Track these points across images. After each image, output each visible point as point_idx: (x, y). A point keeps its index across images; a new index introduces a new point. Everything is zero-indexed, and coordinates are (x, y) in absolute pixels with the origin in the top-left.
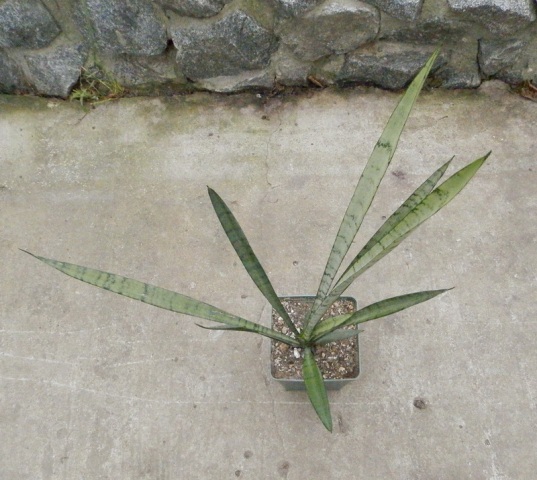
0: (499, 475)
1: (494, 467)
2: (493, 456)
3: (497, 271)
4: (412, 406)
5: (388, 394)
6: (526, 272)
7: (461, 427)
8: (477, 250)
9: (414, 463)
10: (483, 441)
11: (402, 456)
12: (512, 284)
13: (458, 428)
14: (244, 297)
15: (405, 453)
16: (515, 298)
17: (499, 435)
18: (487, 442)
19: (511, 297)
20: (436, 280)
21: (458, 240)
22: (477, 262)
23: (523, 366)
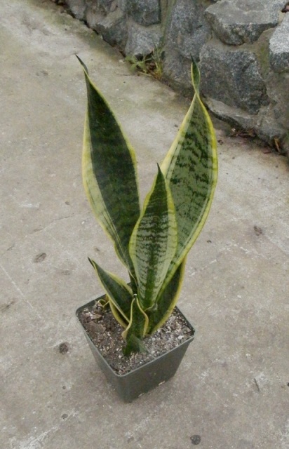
0: (40, 442)
1: (44, 434)
2: (56, 428)
3: (238, 339)
4: (58, 343)
5: (56, 323)
6: (260, 361)
7: (64, 388)
8: (244, 314)
9: (8, 371)
10: (64, 412)
11: (9, 360)
12: (236, 356)
13: (61, 386)
14: (67, 203)
15: (12, 360)
16: (225, 365)
17: (80, 422)
18: (64, 416)
19: (223, 362)
20: (186, 301)
21: (239, 296)
22: (232, 319)
23: (162, 406)
